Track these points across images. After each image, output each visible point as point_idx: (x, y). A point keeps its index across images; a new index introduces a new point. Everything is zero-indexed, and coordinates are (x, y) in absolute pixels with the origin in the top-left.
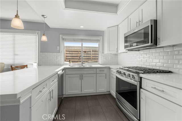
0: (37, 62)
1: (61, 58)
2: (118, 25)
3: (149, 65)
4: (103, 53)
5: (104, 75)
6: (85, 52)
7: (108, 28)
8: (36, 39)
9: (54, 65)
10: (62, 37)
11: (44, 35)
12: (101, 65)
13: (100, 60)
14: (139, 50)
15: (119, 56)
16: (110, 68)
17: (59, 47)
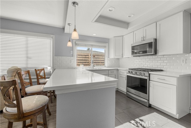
0: (52, 65)
1: (74, 61)
2: (123, 36)
3: (148, 67)
4: (109, 57)
5: (114, 75)
6: (94, 56)
7: (114, 37)
8: (51, 42)
9: (68, 68)
10: (75, 42)
11: (69, 41)
12: (107, 67)
13: (107, 63)
14: (140, 56)
15: (120, 60)
16: (118, 70)
17: (72, 51)
